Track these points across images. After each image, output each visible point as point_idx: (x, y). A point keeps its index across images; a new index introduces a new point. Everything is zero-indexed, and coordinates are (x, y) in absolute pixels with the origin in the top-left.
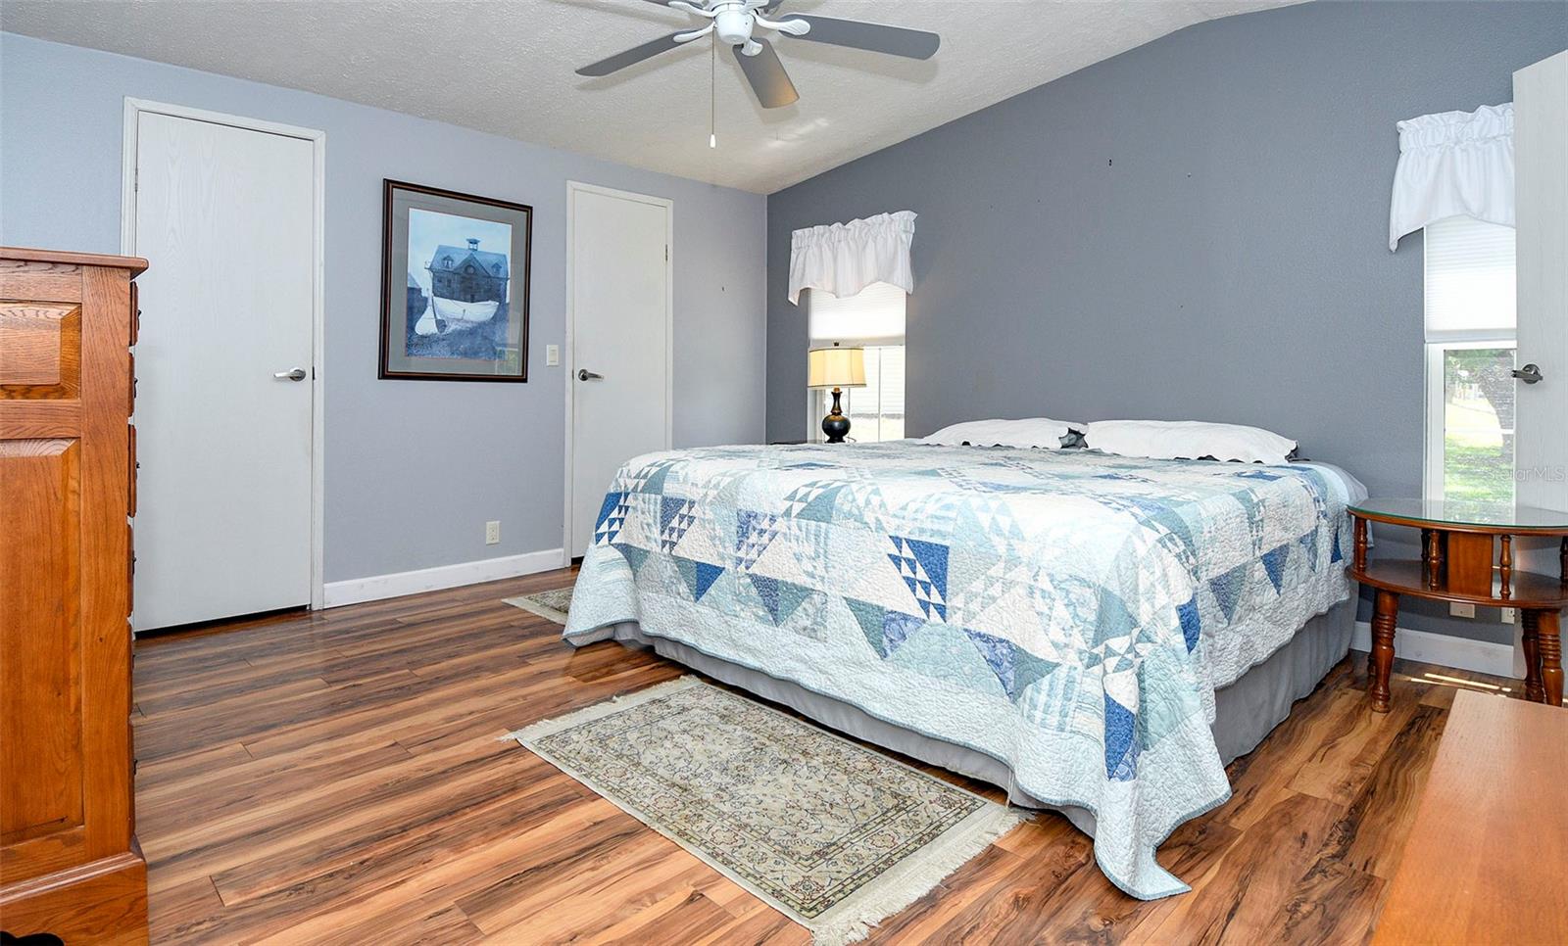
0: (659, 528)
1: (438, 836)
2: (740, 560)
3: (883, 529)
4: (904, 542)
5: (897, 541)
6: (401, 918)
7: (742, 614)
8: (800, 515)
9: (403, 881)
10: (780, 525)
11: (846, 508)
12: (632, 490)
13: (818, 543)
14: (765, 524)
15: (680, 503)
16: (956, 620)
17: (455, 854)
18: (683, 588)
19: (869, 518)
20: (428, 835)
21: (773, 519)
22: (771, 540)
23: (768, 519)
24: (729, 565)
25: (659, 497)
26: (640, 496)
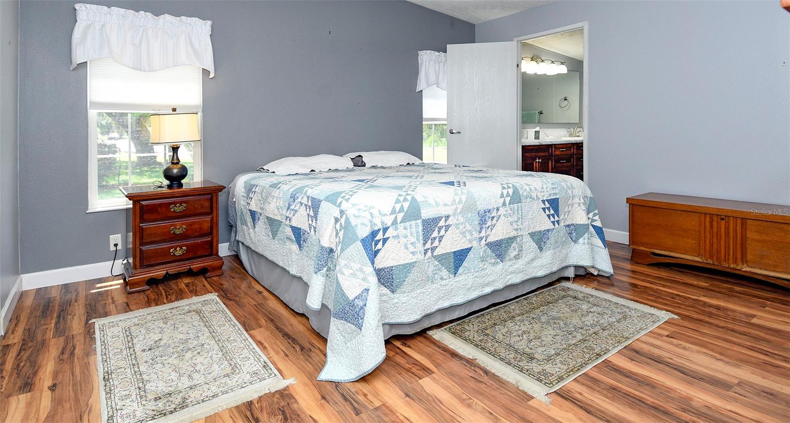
0: (422, 242)
1: (681, 408)
2: (481, 238)
3: (539, 198)
4: (546, 201)
5: (543, 201)
6: (757, 406)
7: (485, 267)
8: (510, 204)
9: (730, 411)
10: (502, 211)
11: (525, 194)
12: (392, 224)
13: (518, 213)
14: (494, 214)
15: (436, 220)
16: (562, 224)
17: (693, 399)
18: (444, 273)
19: (534, 196)
20: (685, 412)
21: (498, 209)
22: (497, 221)
23: (495, 210)
24: (475, 244)
25: (420, 222)
26: (401, 227)
